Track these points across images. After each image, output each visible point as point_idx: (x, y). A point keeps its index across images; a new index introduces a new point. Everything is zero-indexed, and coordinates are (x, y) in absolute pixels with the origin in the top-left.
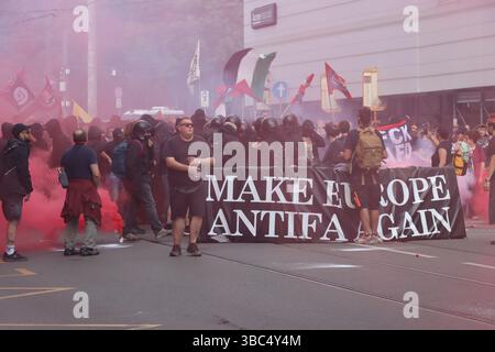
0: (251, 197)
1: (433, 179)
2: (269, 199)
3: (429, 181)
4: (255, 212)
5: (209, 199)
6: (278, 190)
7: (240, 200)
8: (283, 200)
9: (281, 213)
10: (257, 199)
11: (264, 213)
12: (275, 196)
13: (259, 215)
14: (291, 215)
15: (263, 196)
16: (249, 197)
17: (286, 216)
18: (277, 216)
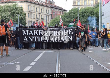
0: (31, 34)
1: (69, 30)
2: (35, 34)
3: (68, 30)
4: (32, 37)
5: (23, 35)
7: (29, 35)
8: (37, 34)
9: (37, 37)
10: (32, 34)
11: (34, 37)
13: (33, 37)
14: (39, 37)
18: (36, 37)
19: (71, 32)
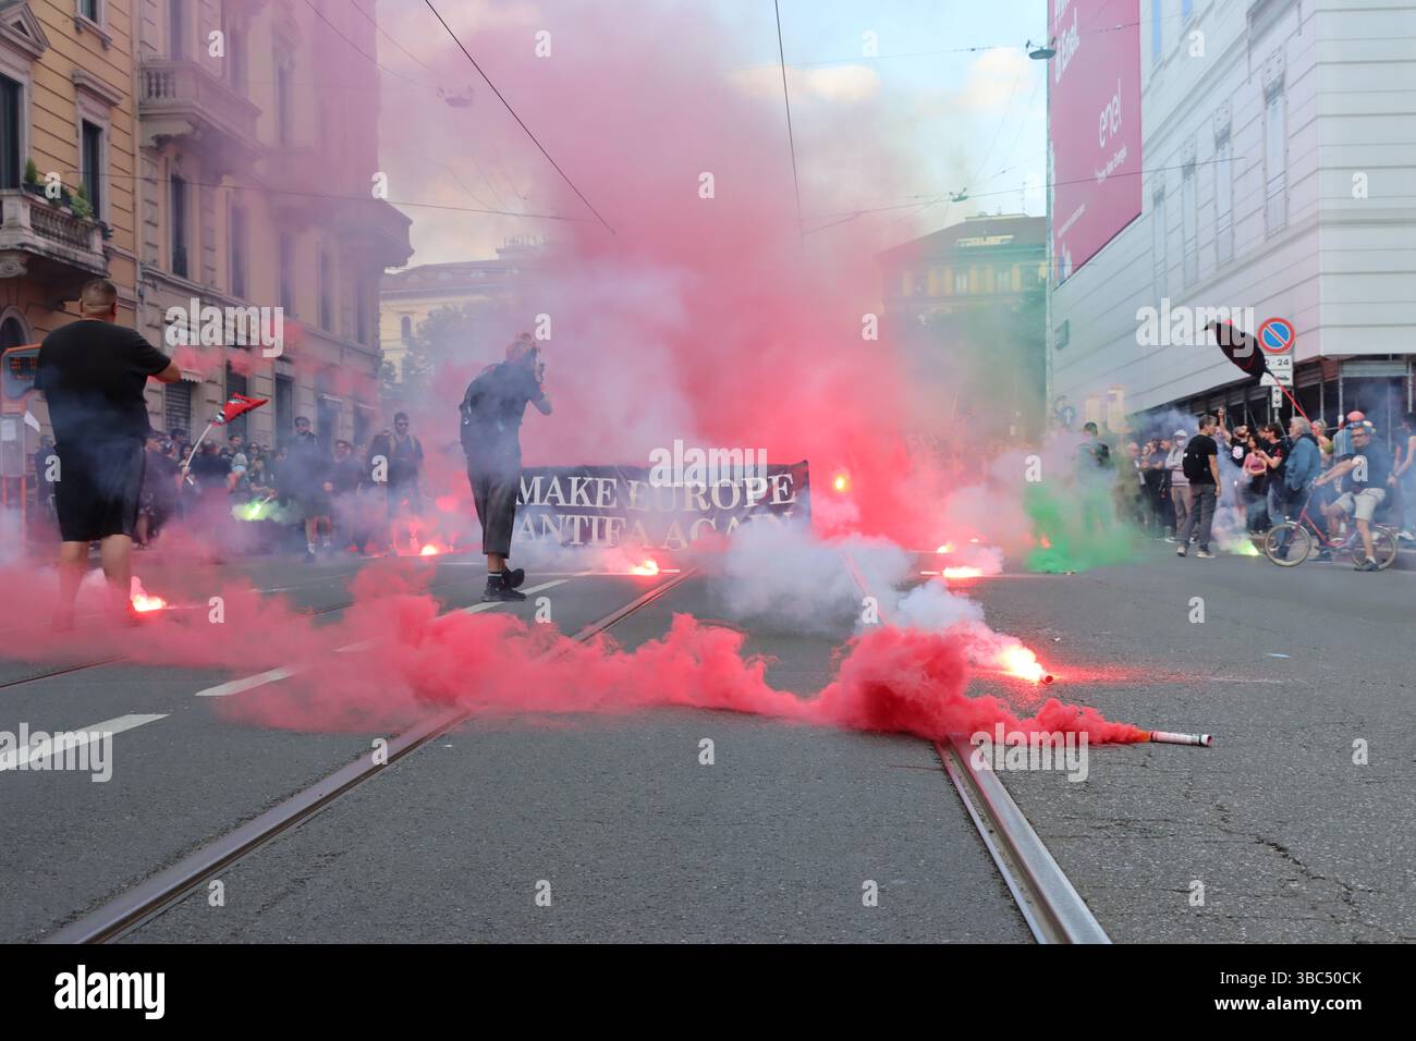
0: (557, 500)
1: (776, 479)
2: (573, 503)
3: (769, 480)
4: (561, 517)
6: (582, 491)
7: (546, 503)
8: (587, 503)
9: (585, 518)
10: (562, 502)
11: (569, 517)
12: (579, 498)
13: (564, 519)
15: (568, 500)
16: (554, 500)
17: (591, 521)
18: (582, 520)
19: (785, 488)
